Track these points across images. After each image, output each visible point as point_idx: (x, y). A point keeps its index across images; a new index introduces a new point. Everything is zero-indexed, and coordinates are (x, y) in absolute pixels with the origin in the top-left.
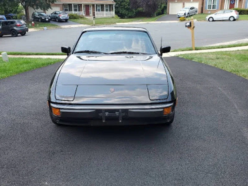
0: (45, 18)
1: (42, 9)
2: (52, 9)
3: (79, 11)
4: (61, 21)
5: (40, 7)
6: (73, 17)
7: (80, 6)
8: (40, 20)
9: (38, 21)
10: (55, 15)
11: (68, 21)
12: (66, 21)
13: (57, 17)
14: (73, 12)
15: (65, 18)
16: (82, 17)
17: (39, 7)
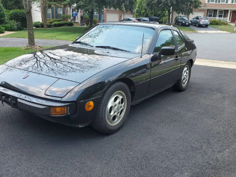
0: (186, 22)
1: (183, 14)
2: (193, 14)
3: (224, 17)
4: (200, 26)
5: (182, 11)
6: (214, 24)
7: (226, 12)
8: (180, 24)
9: (179, 25)
10: (196, 20)
11: (208, 26)
12: (206, 26)
13: (197, 22)
14: (217, 18)
15: (205, 23)
16: (225, 24)
17: (180, 11)
